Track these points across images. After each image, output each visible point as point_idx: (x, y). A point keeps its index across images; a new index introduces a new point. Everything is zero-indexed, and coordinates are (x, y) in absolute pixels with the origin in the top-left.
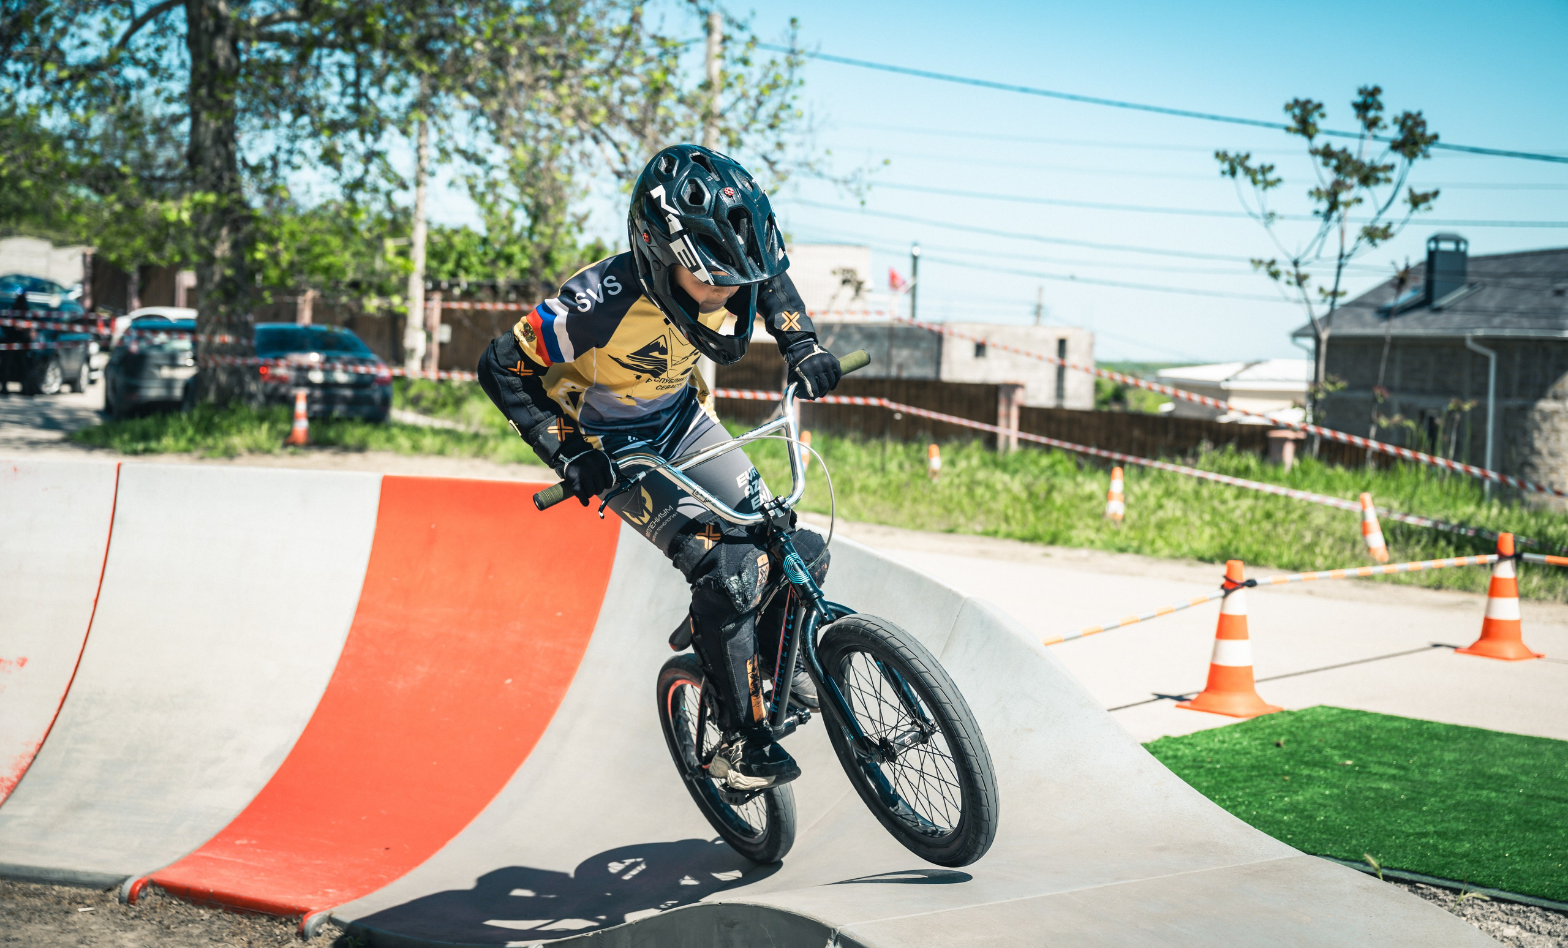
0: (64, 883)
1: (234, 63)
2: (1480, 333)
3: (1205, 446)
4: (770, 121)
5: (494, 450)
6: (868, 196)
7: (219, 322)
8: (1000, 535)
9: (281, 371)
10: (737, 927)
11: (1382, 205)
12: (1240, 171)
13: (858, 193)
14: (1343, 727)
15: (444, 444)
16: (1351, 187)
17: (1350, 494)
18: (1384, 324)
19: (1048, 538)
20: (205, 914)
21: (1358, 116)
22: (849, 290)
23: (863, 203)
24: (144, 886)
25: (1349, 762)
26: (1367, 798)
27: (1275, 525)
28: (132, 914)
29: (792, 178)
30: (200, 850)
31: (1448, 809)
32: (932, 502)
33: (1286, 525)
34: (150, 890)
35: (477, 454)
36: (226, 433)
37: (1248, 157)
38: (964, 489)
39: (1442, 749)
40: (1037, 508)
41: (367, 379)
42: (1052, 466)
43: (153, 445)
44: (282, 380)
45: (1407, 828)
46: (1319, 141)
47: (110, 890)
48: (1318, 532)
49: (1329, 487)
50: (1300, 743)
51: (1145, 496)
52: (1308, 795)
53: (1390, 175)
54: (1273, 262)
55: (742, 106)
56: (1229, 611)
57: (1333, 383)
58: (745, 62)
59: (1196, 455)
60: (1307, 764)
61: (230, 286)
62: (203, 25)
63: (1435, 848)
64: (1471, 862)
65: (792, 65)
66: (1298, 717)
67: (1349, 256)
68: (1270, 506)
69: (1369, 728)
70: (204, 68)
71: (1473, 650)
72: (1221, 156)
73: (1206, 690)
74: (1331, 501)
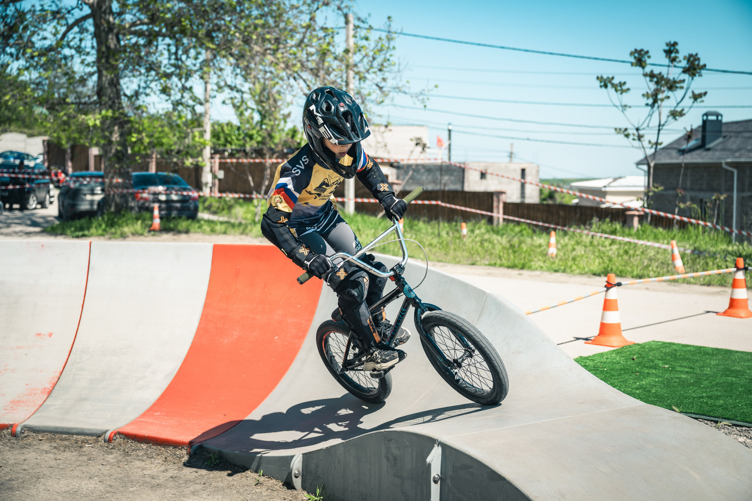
0: (78, 434)
1: (118, 46)
2: (729, 160)
3: (595, 220)
4: (379, 67)
5: (251, 231)
6: (428, 103)
7: (115, 172)
8: (497, 266)
9: (145, 195)
10: (393, 441)
11: (679, 100)
12: (609, 85)
13: (423, 101)
14: (664, 350)
15: (226, 229)
16: (664, 91)
17: (666, 242)
18: (682, 157)
19: (520, 266)
20: (144, 446)
21: (666, 56)
22: (419, 148)
23: (425, 106)
24: (115, 435)
25: (667, 366)
26: (675, 382)
27: (630, 257)
28: (111, 447)
29: (391, 95)
30: (138, 418)
31: (712, 386)
32: (463, 250)
33: (635, 258)
34: (118, 436)
35: (242, 233)
36: (120, 226)
37: (613, 78)
38: (479, 244)
39: (710, 359)
40: (514, 252)
41: (187, 198)
42: (521, 231)
43: (86, 232)
44: (146, 200)
45: (694, 395)
46: (648, 69)
47: (99, 436)
48: (651, 259)
49: (656, 238)
50: (643, 358)
51: (566, 245)
52: (648, 381)
53: (682, 85)
54: (626, 129)
55: (366, 60)
56: (608, 298)
57: (657, 188)
58: (367, 39)
59: (591, 225)
60: (647, 367)
61: (120, 155)
62: (102, 28)
63: (707, 403)
64: (723, 409)
65: (389, 39)
66: (642, 346)
67: (663, 125)
68: (626, 247)
69: (676, 350)
70: (104, 49)
71: (725, 313)
72: (600, 78)
73: (599, 335)
74: (657, 245)
